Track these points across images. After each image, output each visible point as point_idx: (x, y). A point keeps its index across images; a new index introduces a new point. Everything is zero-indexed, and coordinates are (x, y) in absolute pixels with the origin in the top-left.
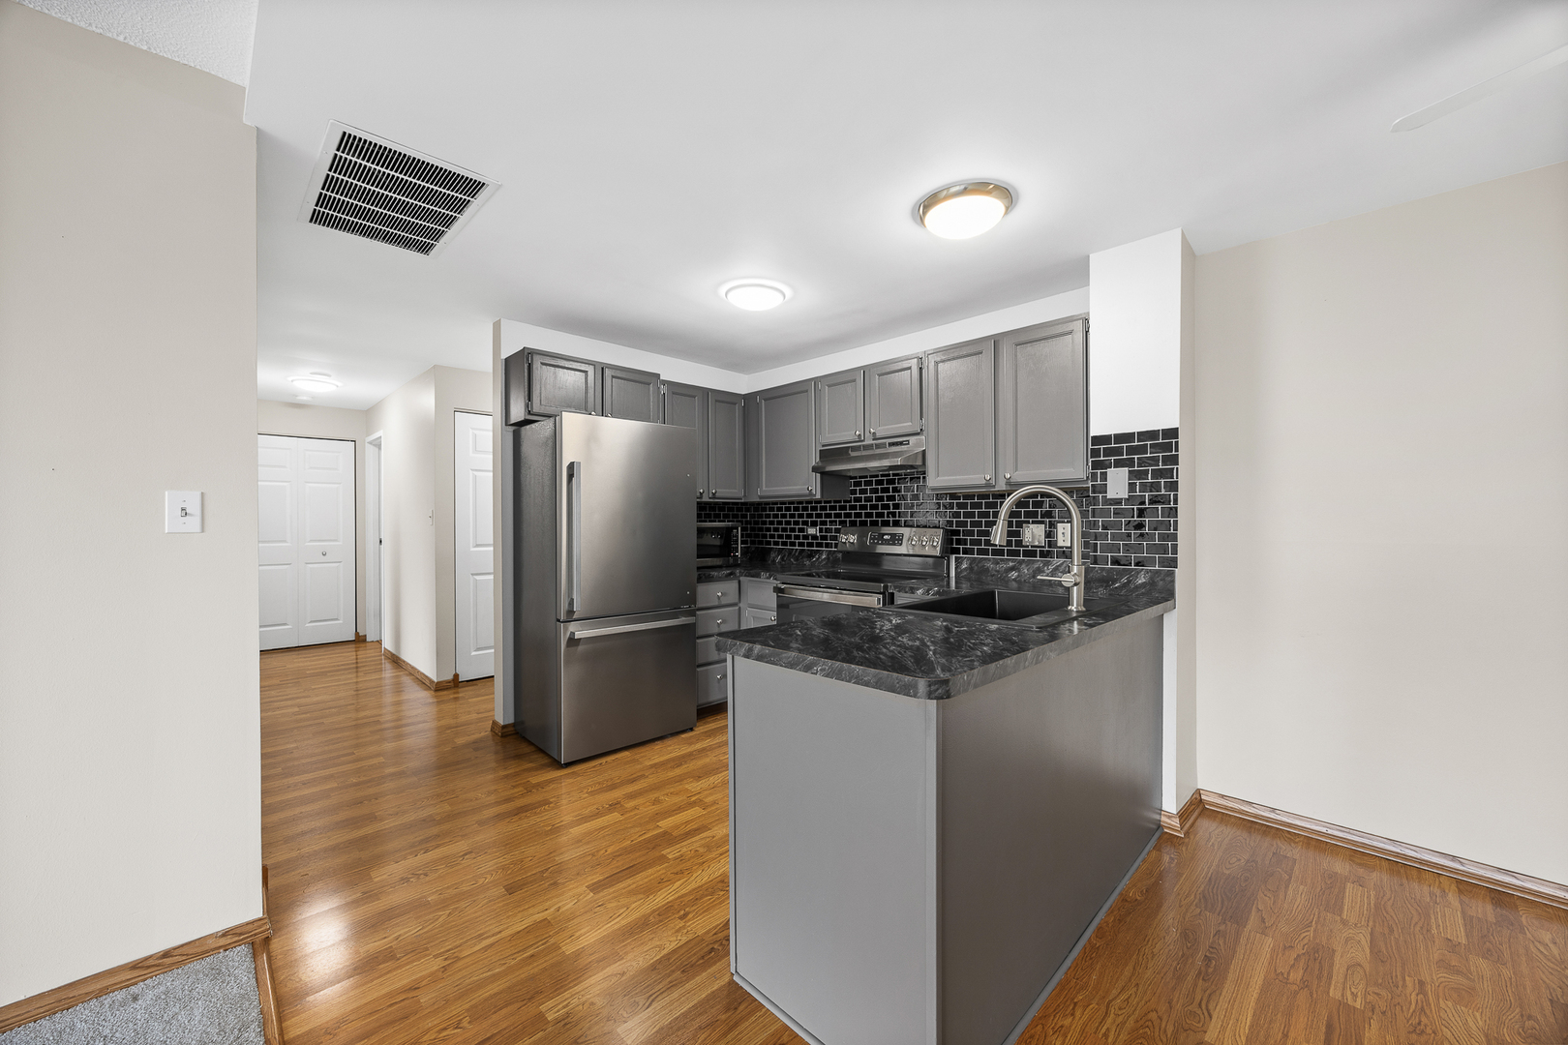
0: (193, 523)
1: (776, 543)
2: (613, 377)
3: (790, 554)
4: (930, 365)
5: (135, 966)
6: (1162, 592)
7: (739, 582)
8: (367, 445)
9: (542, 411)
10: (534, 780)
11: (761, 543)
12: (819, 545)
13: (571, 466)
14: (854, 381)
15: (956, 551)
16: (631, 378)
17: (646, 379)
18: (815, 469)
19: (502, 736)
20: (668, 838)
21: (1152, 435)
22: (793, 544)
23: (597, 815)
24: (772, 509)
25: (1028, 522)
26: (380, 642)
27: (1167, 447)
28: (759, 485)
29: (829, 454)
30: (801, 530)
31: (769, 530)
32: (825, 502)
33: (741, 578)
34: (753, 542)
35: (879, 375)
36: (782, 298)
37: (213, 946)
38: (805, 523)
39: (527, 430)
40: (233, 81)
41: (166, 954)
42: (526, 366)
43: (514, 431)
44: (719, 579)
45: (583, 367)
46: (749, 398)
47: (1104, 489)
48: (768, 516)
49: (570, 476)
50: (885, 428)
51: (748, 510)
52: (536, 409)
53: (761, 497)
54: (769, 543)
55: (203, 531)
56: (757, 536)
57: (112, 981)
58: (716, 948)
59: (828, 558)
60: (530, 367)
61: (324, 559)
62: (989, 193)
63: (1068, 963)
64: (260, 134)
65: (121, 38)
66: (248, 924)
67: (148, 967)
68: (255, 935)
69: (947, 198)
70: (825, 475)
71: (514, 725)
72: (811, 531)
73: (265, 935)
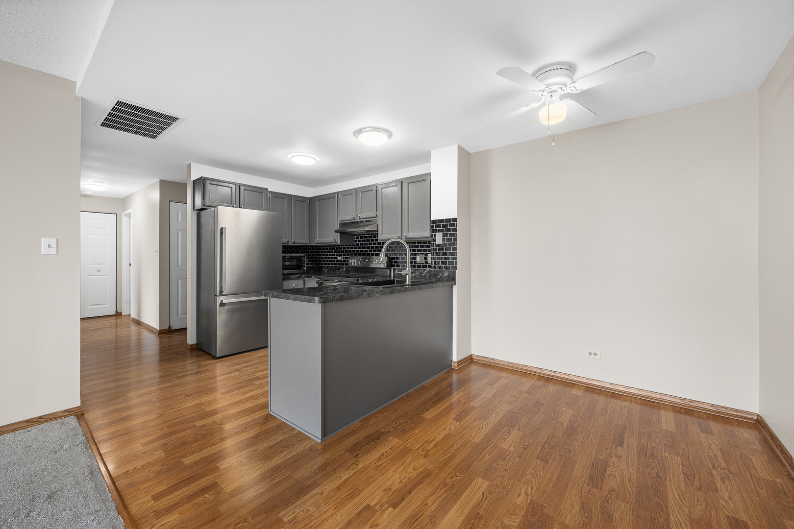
0: (53, 251)
1: (325, 264)
2: (244, 190)
3: (331, 268)
4: (379, 188)
5: (27, 421)
6: (452, 279)
7: (304, 280)
8: (123, 216)
9: (210, 204)
10: (203, 364)
11: (319, 264)
12: (343, 264)
13: (222, 229)
14: (352, 194)
15: (394, 266)
16: (254, 190)
17: (262, 191)
18: (336, 231)
19: (191, 349)
20: (258, 378)
21: (449, 220)
22: (332, 264)
23: (230, 373)
24: (324, 249)
25: (418, 254)
26: (129, 315)
27: (454, 225)
28: (315, 238)
29: (344, 224)
30: (336, 258)
31: (322, 258)
32: (342, 246)
33: (305, 279)
34: (316, 264)
35: (362, 192)
36: (315, 161)
37: (59, 416)
38: (337, 255)
39: (203, 213)
40: (71, 80)
41: (40, 418)
42: (202, 185)
43: (197, 213)
44: (294, 279)
45: (230, 185)
46: (311, 199)
47: (435, 240)
48: (322, 252)
49: (221, 234)
50: (363, 215)
51: (313, 249)
52: (207, 203)
53: (316, 243)
54: (322, 264)
55: (57, 254)
56: (318, 261)
57: (18, 426)
58: (265, 406)
59: (346, 270)
60: (204, 185)
61: (99, 273)
62: (380, 131)
63: (391, 402)
64: (83, 101)
65: (26, 66)
66: (74, 408)
67: (33, 422)
68: (78, 412)
69: (365, 131)
70: (342, 233)
71: (196, 344)
72: (340, 258)
73: (82, 412)
